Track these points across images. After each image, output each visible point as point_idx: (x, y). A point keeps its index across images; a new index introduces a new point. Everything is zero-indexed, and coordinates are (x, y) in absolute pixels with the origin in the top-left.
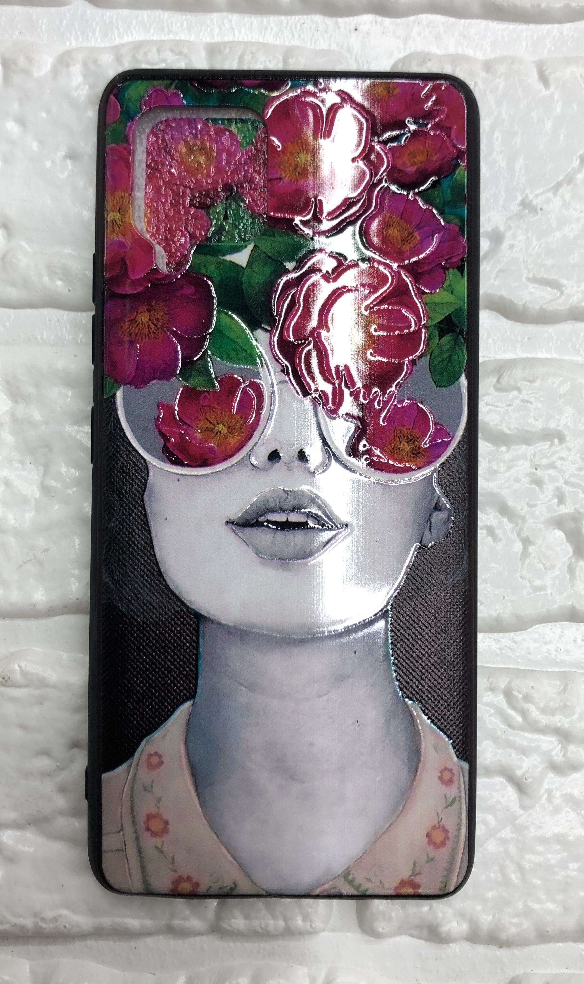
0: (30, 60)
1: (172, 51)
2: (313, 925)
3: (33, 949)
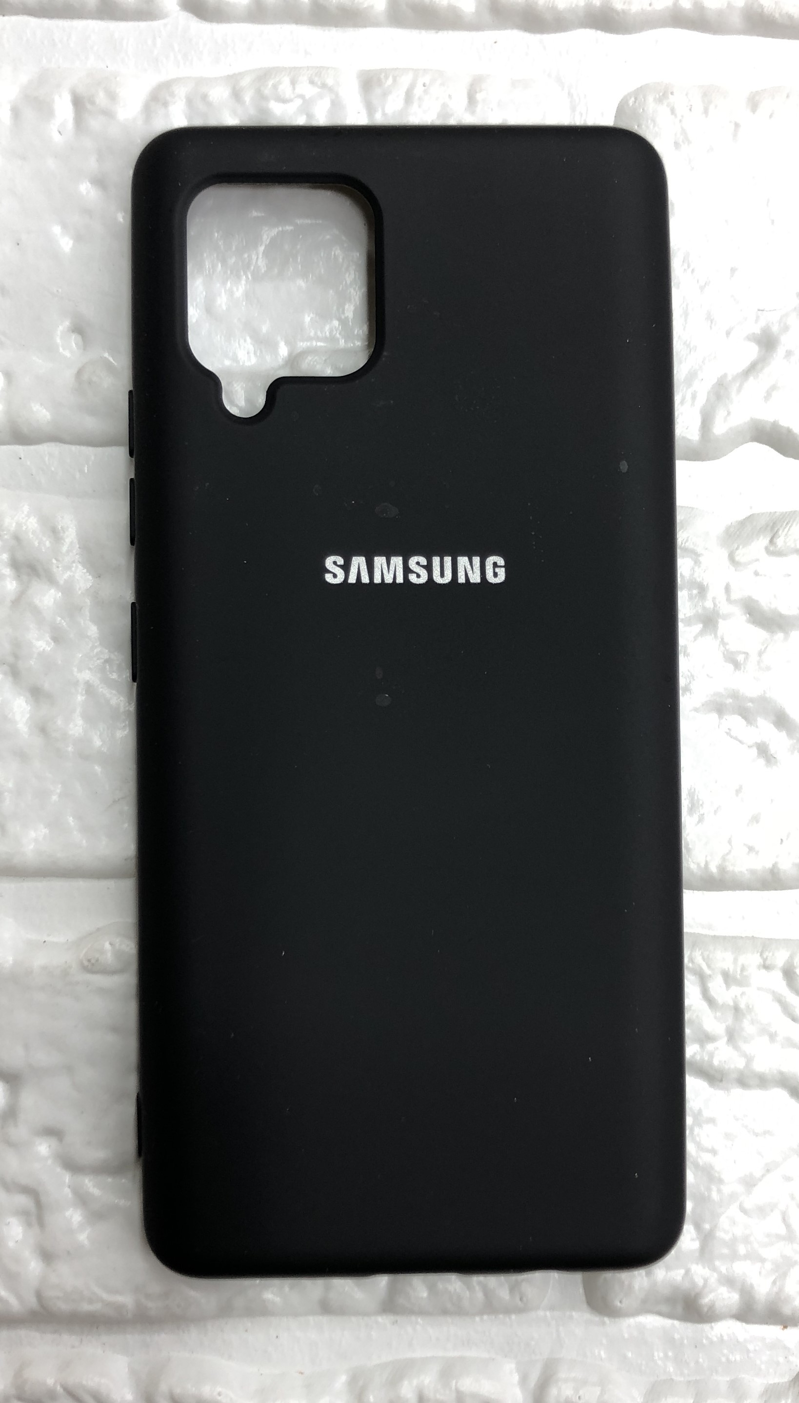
0: (112, 96)
1: (312, 82)
2: (525, 1299)
3: (132, 1338)
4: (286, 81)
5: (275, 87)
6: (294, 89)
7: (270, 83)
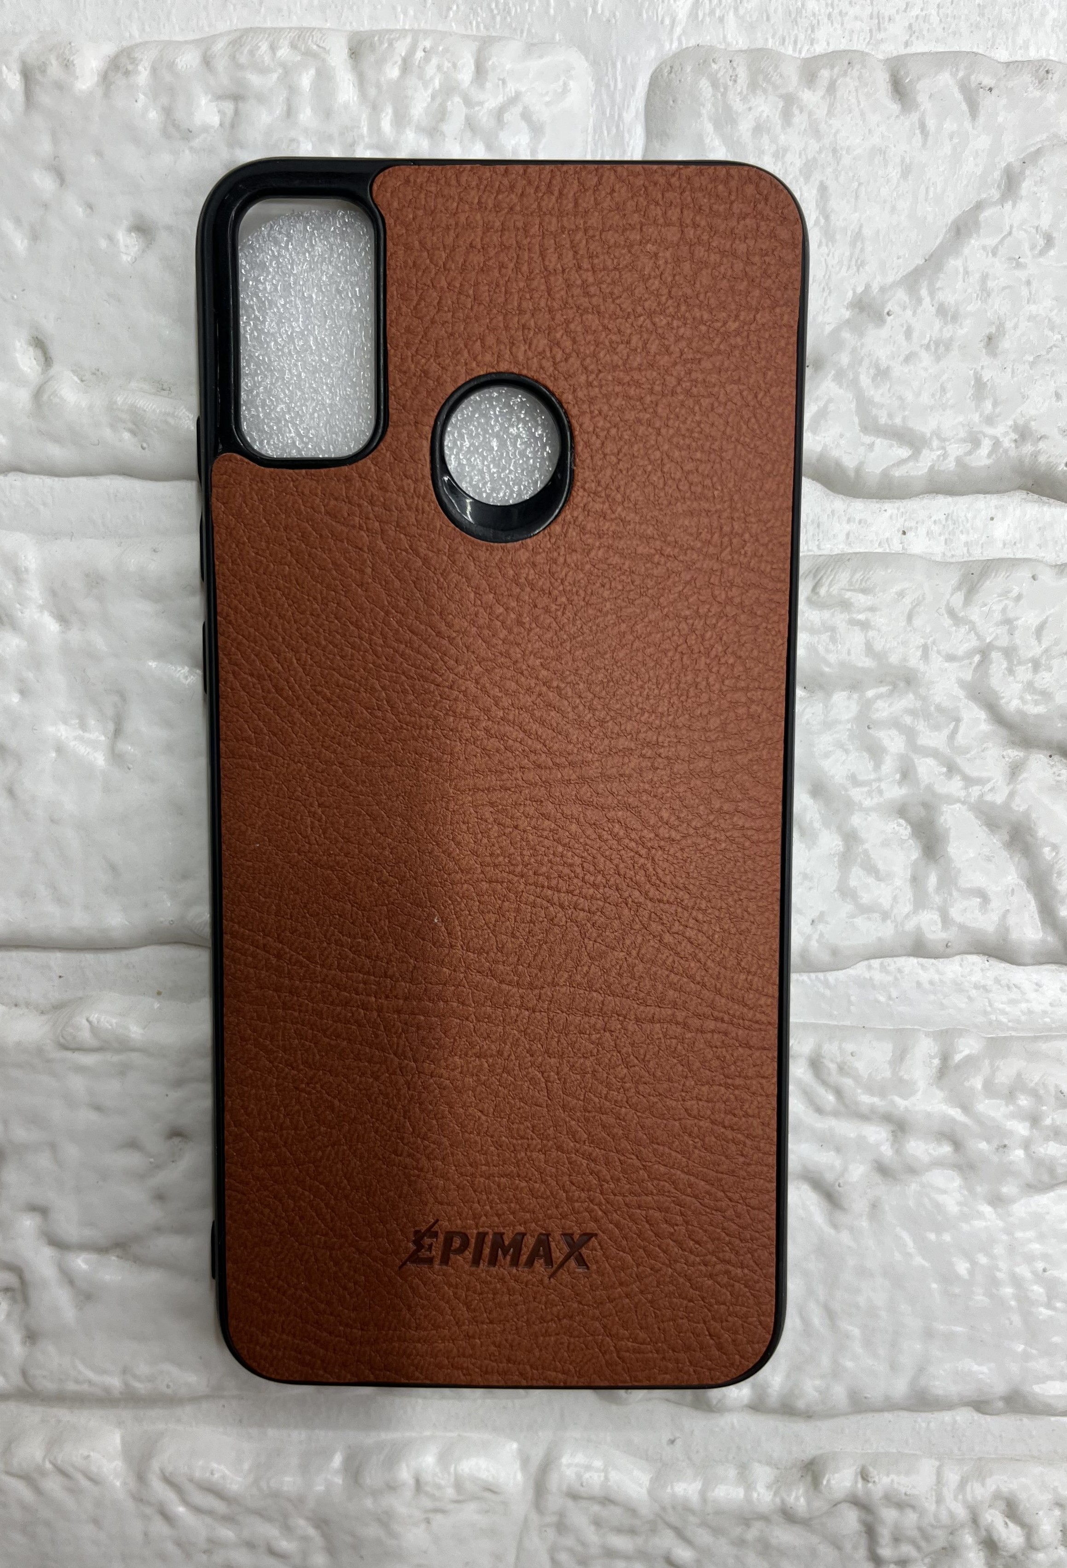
4: (264, 47)
5: (252, 53)
6: (274, 54)
7: (246, 51)
